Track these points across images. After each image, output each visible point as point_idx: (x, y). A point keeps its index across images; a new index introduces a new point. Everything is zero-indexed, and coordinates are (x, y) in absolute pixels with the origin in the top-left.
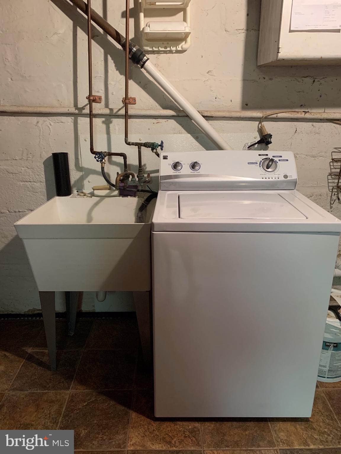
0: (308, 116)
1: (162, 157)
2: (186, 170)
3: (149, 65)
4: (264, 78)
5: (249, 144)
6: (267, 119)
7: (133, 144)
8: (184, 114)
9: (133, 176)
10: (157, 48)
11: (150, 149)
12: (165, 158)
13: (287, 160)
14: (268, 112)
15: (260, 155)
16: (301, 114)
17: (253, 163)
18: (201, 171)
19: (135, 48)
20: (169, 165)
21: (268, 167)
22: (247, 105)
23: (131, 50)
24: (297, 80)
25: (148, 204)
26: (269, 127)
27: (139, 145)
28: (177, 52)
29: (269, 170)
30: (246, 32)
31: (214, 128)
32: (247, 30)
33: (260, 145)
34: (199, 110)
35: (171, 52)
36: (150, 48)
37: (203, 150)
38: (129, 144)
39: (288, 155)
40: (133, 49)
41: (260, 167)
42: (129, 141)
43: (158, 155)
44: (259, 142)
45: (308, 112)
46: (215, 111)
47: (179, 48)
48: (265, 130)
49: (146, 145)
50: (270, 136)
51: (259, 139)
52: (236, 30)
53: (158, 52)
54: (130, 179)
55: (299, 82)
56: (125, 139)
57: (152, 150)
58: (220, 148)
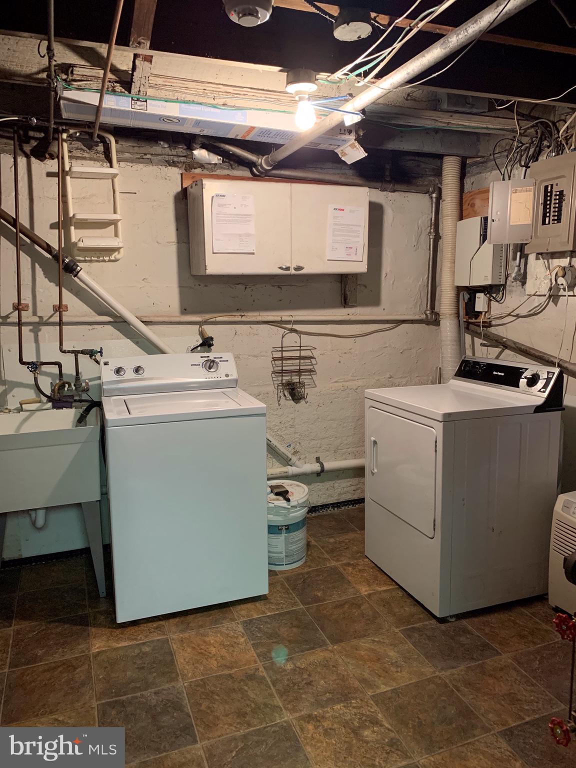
0: (244, 319)
1: (102, 363)
2: (129, 374)
3: (83, 274)
4: (200, 285)
5: (192, 348)
6: (206, 322)
7: (69, 352)
8: (122, 320)
9: (70, 385)
10: (89, 258)
11: (89, 356)
12: (106, 364)
13: (228, 361)
14: (207, 316)
15: (201, 357)
16: (238, 317)
17: (196, 365)
18: (145, 375)
19: (68, 259)
20: (111, 370)
21: (210, 368)
22: (185, 310)
23: (63, 261)
24: (231, 287)
25: (88, 414)
26: (209, 330)
27: (76, 353)
28: (110, 261)
29: (212, 370)
30: (177, 244)
31: (154, 333)
32: (178, 243)
33: (203, 348)
34: (137, 315)
35: (104, 261)
36: (82, 258)
37: (145, 355)
38: (64, 352)
39: (228, 356)
40: (65, 260)
41: (203, 368)
42: (64, 349)
43: (98, 362)
44: (201, 345)
45: (244, 315)
46: (154, 316)
47: (112, 258)
48: (206, 333)
49: (83, 352)
50: (212, 339)
51: (201, 342)
52: (168, 242)
53: (91, 261)
54: (66, 389)
55: (233, 288)
56: (60, 347)
57: (90, 357)
58: (163, 352)
